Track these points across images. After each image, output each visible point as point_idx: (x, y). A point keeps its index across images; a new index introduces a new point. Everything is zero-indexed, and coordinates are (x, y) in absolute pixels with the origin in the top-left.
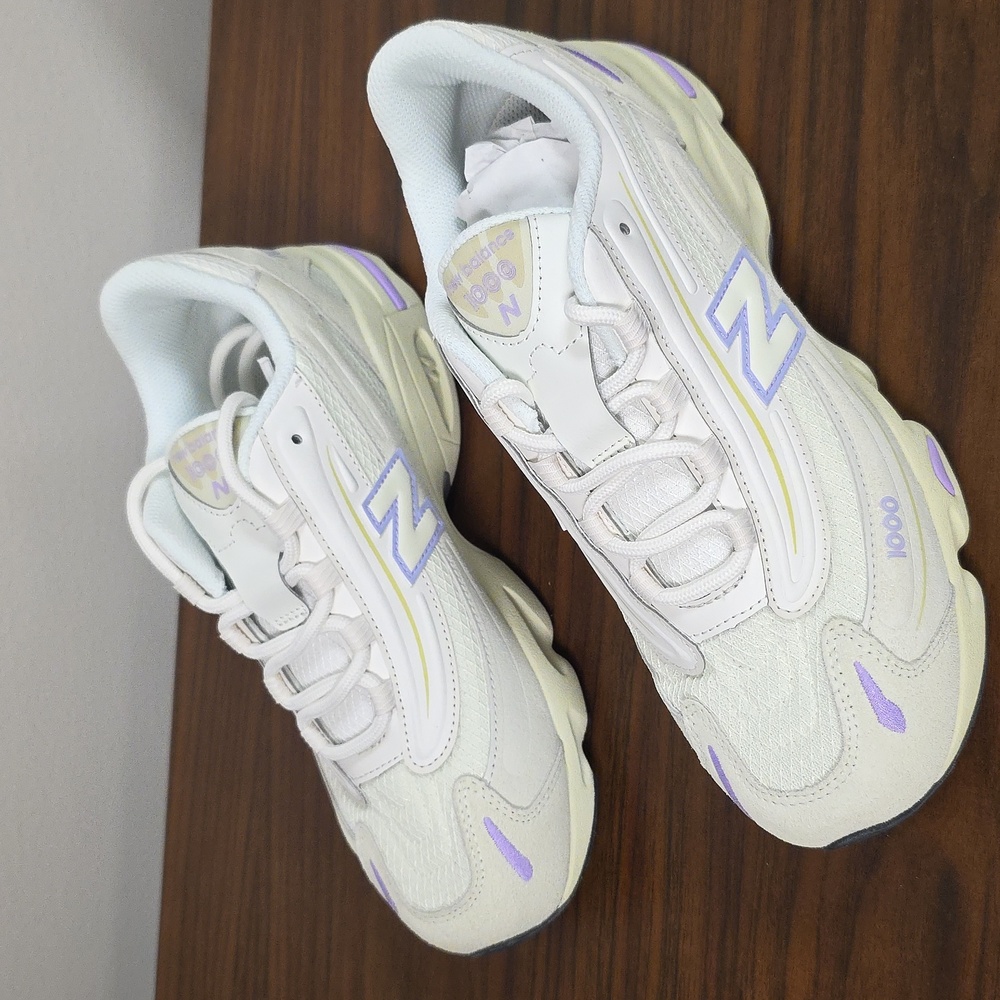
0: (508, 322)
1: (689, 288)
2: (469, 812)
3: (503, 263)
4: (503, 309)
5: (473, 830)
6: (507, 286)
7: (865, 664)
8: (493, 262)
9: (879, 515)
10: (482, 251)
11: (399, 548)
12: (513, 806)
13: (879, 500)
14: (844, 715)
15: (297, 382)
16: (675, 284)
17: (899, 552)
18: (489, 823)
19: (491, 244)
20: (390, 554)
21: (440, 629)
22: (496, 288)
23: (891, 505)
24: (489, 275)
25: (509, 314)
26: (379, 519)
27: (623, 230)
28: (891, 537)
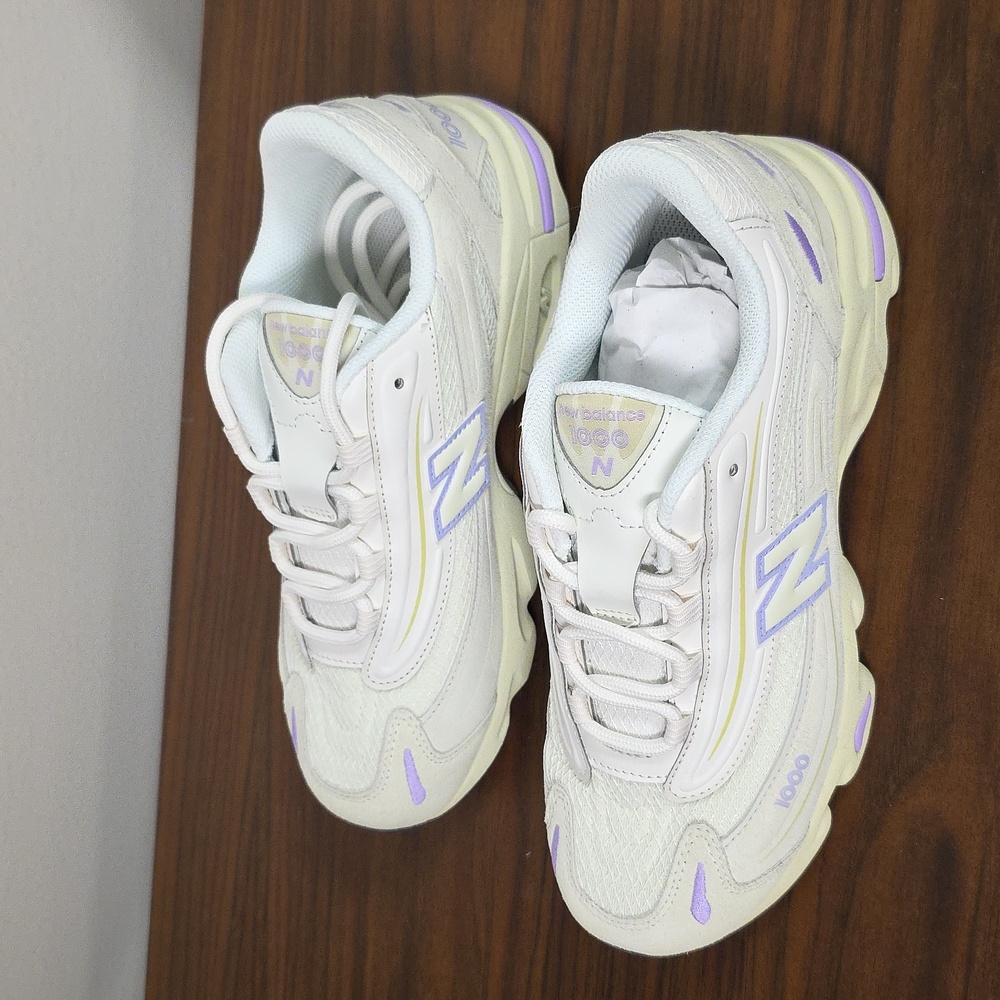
0: (594, 471)
1: (757, 527)
2: (396, 737)
3: (620, 433)
4: (597, 462)
5: (392, 753)
6: (612, 450)
7: (705, 867)
8: (613, 426)
9: (789, 765)
10: (610, 412)
11: (442, 506)
12: (435, 750)
13: (797, 756)
14: (668, 891)
15: (424, 325)
16: (747, 526)
17: (784, 803)
18: (408, 754)
19: (620, 413)
20: (432, 508)
21: (444, 582)
22: (602, 445)
23: (803, 762)
24: (601, 432)
25: (599, 469)
26: (437, 473)
27: (731, 472)
28: (787, 788)
